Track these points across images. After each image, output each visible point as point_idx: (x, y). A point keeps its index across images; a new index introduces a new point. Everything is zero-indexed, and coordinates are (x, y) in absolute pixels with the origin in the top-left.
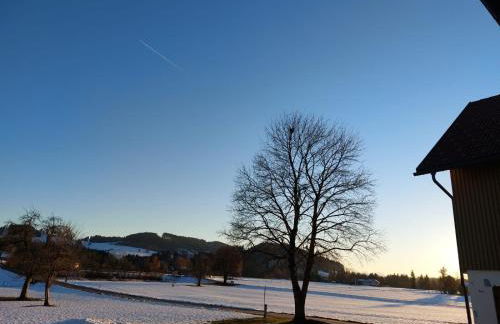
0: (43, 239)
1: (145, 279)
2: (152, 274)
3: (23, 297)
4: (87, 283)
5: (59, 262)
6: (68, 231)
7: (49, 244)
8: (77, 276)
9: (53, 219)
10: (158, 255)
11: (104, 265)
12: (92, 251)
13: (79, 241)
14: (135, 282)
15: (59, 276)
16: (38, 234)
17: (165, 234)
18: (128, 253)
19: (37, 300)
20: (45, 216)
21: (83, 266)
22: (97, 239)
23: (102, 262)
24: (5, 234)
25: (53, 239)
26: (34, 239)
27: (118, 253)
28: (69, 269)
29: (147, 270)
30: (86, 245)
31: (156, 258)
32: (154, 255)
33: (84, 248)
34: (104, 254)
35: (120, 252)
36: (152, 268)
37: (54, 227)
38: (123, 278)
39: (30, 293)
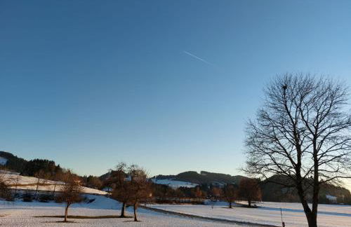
0: (130, 179)
1: (193, 203)
2: (198, 200)
3: (122, 216)
4: (157, 206)
5: (140, 193)
6: (142, 173)
7: (133, 182)
8: (152, 202)
9: (133, 166)
10: (199, 186)
11: (166, 194)
12: (159, 185)
13: (150, 179)
14: (187, 205)
15: (142, 202)
16: (127, 176)
17: (202, 172)
18: (179, 186)
19: (131, 217)
20: (129, 165)
21: (154, 195)
22: (160, 177)
23: (166, 192)
24: (110, 176)
25: (135, 179)
26: (125, 179)
27: (174, 186)
28: (145, 197)
29: (193, 197)
30: (154, 181)
31: (198, 188)
32: (197, 186)
33: (153, 183)
34: (165, 187)
35: (176, 185)
36: (196, 195)
37: (134, 171)
38: (179, 203)
39: (127, 213)
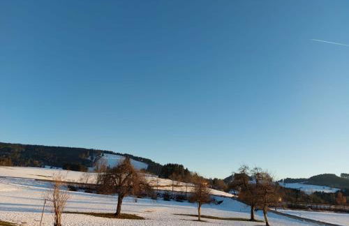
0: (254, 182)
1: (336, 211)
2: (342, 207)
3: (252, 219)
4: (289, 211)
5: (268, 197)
6: (267, 176)
7: (258, 186)
8: (282, 207)
9: (256, 169)
10: (341, 191)
11: (299, 199)
12: (287, 189)
13: (277, 183)
14: (327, 213)
15: (273, 207)
16: (251, 178)
17: (343, 175)
18: (314, 190)
19: (262, 221)
20: (251, 167)
21: (284, 199)
22: (288, 181)
23: (297, 197)
24: (233, 179)
25: (260, 182)
26: (250, 182)
27: (307, 190)
28: (275, 202)
29: (336, 204)
30: (281, 184)
31: (340, 194)
32: (338, 191)
33: (281, 187)
34: (297, 191)
35: (309, 190)
36: (339, 202)
37: (258, 174)
38: (316, 209)
39: (256, 217)
